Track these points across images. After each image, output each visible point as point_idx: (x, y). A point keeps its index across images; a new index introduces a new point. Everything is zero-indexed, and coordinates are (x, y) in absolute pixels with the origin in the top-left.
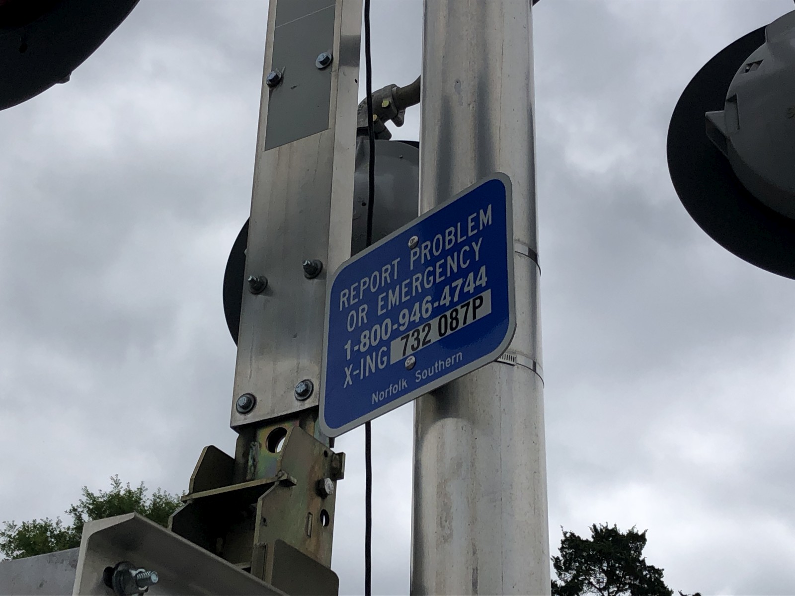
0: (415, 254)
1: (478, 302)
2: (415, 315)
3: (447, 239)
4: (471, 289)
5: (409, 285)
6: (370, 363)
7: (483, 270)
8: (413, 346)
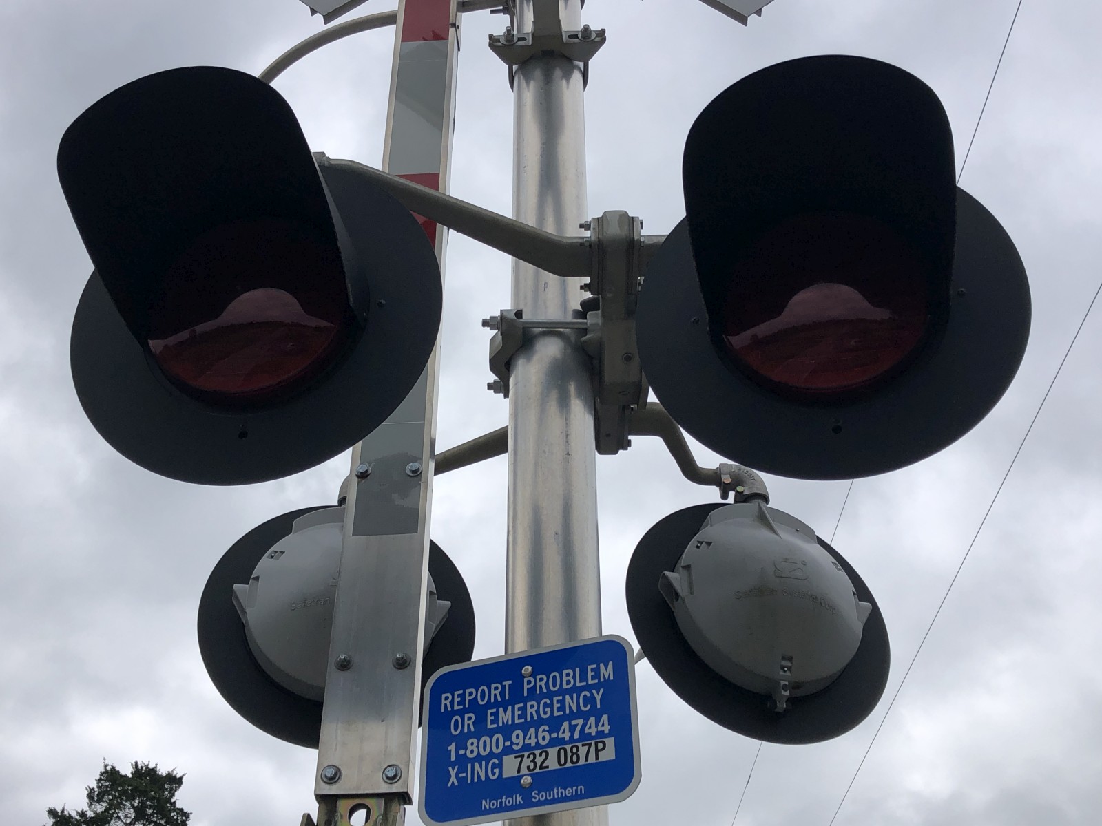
0: (529, 682)
1: (600, 746)
2: (530, 738)
3: (565, 679)
4: (593, 731)
5: (524, 709)
6: (479, 771)
7: (605, 718)
8: (528, 767)
